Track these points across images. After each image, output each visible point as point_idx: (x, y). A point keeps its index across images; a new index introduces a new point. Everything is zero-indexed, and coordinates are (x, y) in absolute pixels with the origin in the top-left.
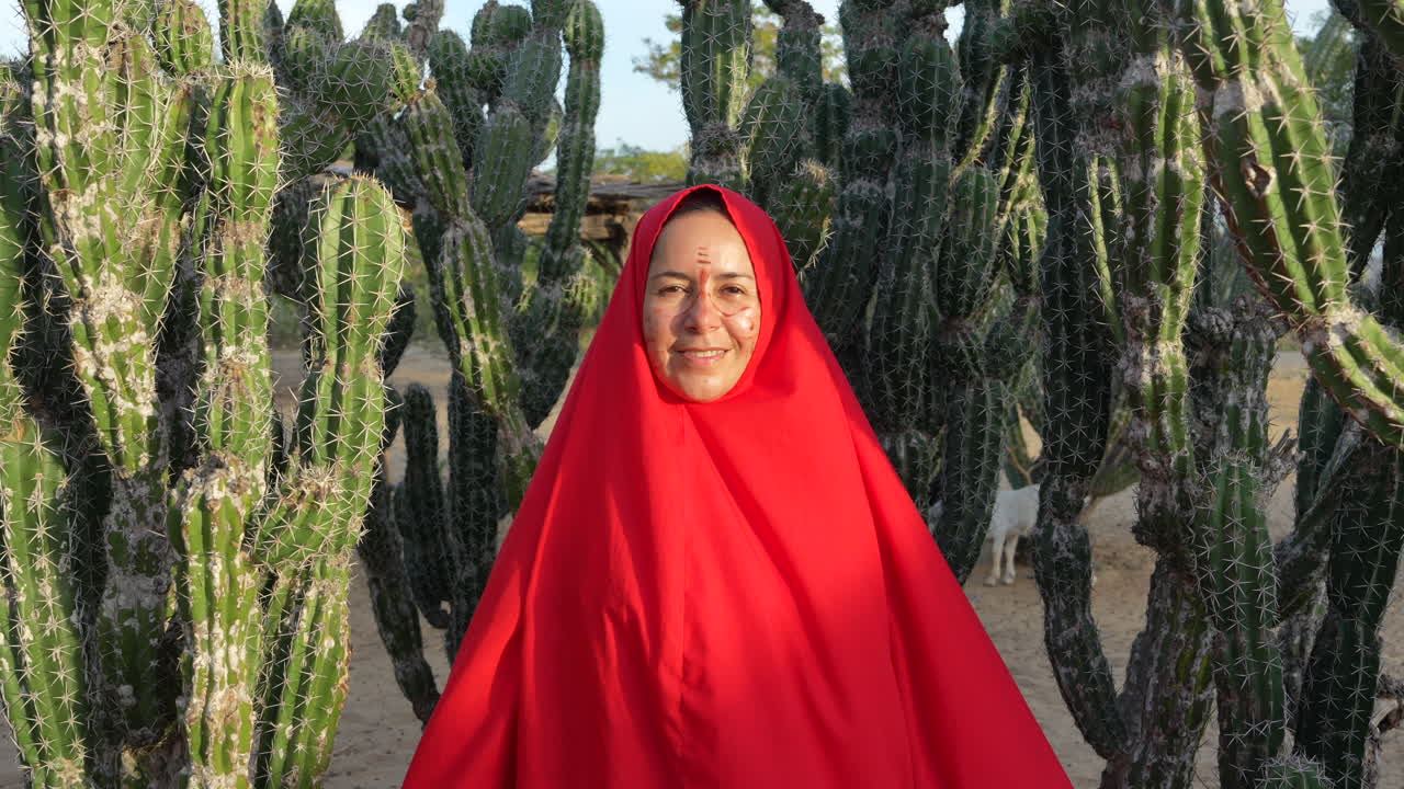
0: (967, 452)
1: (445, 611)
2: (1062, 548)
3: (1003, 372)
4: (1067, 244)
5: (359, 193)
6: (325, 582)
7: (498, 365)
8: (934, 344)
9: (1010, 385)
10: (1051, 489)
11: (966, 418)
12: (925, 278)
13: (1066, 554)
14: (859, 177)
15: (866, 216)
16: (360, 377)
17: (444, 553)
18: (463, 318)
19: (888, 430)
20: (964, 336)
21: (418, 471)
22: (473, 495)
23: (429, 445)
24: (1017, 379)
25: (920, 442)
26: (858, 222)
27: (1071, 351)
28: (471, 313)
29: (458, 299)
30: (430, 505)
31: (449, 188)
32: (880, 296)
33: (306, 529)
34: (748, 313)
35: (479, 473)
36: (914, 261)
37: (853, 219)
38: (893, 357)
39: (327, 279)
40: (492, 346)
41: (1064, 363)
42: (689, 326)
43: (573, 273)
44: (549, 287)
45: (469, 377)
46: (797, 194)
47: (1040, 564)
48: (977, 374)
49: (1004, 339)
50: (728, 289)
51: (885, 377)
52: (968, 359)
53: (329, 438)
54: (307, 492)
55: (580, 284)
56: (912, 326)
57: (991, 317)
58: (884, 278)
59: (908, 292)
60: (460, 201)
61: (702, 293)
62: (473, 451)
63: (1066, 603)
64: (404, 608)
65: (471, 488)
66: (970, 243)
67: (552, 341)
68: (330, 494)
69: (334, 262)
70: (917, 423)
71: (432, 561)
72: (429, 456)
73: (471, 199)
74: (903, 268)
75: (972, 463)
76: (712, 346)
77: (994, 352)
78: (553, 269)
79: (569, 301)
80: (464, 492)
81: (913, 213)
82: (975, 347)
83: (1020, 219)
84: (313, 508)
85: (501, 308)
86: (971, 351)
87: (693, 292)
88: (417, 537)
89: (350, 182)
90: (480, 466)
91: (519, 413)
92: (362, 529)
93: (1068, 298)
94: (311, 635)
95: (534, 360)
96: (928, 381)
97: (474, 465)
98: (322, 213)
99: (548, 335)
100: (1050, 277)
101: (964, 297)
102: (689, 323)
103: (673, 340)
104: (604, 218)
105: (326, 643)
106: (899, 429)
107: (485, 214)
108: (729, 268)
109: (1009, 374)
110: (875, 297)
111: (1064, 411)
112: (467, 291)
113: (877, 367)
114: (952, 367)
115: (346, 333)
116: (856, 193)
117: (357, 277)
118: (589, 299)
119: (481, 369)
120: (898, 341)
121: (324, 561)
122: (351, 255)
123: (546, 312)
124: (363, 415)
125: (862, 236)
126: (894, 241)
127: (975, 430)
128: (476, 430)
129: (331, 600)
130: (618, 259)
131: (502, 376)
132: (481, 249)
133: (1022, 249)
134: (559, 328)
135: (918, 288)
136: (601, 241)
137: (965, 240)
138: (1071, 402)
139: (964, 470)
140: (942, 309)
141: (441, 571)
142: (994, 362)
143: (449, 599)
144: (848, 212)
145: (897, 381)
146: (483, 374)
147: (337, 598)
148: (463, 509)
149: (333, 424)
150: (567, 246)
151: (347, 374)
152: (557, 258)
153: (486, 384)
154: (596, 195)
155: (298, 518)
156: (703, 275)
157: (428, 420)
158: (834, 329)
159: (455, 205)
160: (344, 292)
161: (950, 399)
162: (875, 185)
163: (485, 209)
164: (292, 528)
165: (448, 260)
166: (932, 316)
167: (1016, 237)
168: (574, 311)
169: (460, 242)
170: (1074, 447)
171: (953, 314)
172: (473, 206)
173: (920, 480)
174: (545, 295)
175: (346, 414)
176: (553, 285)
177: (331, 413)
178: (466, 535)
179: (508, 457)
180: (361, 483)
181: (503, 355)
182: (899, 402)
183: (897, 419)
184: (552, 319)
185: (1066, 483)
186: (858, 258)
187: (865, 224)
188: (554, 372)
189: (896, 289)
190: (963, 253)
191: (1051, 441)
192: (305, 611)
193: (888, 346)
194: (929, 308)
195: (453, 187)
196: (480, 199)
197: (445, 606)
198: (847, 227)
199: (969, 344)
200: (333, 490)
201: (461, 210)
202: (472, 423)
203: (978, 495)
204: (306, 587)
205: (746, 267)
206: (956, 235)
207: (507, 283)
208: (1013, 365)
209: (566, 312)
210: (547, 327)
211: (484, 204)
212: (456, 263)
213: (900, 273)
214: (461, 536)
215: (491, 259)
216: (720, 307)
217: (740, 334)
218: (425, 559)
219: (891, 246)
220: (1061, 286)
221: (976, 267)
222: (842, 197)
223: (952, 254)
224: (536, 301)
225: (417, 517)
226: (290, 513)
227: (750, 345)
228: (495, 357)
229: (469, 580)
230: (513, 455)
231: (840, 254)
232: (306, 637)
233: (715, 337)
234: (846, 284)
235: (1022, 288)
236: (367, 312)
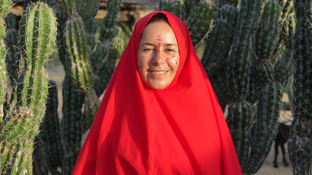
0: (266, 110)
1: (59, 172)
2: (300, 147)
3: (281, 80)
4: (303, 31)
5: (41, 9)
6: (25, 149)
7: (86, 73)
8: (253, 68)
9: (284, 84)
10: (296, 124)
11: (266, 97)
12: (251, 43)
13: (301, 149)
14: (226, 3)
15: (228, 18)
16: (40, 75)
17: (59, 148)
18: (73, 54)
19: (235, 101)
20: (265, 65)
21: (50, 115)
22: (72, 124)
23: (55, 104)
24: (286, 82)
25: (247, 106)
26: (225, 21)
27: (304, 72)
28: (76, 52)
29: (71, 47)
30: (55, 128)
31: (69, 5)
32: (233, 49)
33: (21, 128)
34: (175, 58)
35: (75, 115)
36: (247, 36)
37: (223, 19)
38: (237, 73)
39: (29, 40)
40: (84, 65)
41: (301, 76)
42: (154, 63)
43: (114, 37)
44: (104, 42)
45: (75, 77)
46: (201, 10)
47: (291, 152)
48: (270, 80)
49: (281, 67)
50: (168, 50)
51: (234, 80)
52: (267, 74)
53: (28, 97)
54: (22, 115)
55: (117, 41)
56: (245, 61)
57: (279, 58)
58: (234, 42)
59: (244, 48)
60: (72, 9)
61: (159, 51)
62: (73, 106)
63: (301, 168)
64: (43, 169)
65: (72, 121)
66: (268, 30)
67: (105, 64)
68: (30, 116)
69: (31, 34)
70: (246, 99)
71: (55, 151)
72: (55, 109)
73: (76, 8)
74: (242, 38)
75: (268, 115)
76: (163, 69)
77: (278, 72)
78: (106, 35)
79: (112, 48)
80: (69, 123)
81: (246, 18)
82: (270, 70)
83: (289, 20)
84: (24, 121)
85: (87, 51)
86: (268, 71)
87: (156, 50)
88: (49, 141)
89: (38, 5)
90: (75, 113)
91: (93, 91)
92: (38, 130)
93: (303, 52)
94: (19, 168)
95: (98, 71)
96: (251, 82)
97: (73, 112)
98: (28, 16)
99: (104, 61)
100: (297, 43)
101: (266, 50)
102: (154, 62)
103: (148, 67)
104: (126, 12)
105: (24, 171)
106: (240, 101)
107: (82, 14)
108: (169, 42)
109: (283, 80)
110: (231, 50)
111: (301, 95)
112: (75, 44)
113: (231, 77)
114: (260, 77)
115: (35, 59)
116: (225, 9)
117: (40, 39)
118: (120, 48)
119: (79, 74)
120: (239, 67)
121: (24, 142)
122: (38, 32)
123: (103, 52)
124: (40, 89)
125: (227, 26)
126: (239, 28)
127: (269, 101)
128: (74, 98)
129: (26, 156)
130: (131, 29)
131: (87, 77)
132: (80, 28)
133: (290, 32)
134: (108, 59)
135: (248, 46)
136: (124, 22)
137: (267, 28)
138: (303, 91)
139: (264, 117)
140: (257, 55)
141: (58, 155)
142: (277, 76)
143: (61, 166)
144: (221, 17)
145: (239, 82)
146: (80, 76)
147: (28, 155)
148: (68, 130)
149: (30, 92)
150: (112, 25)
151: (35, 74)
152: (107, 31)
153: (81, 80)
154: (123, 3)
155: (18, 125)
156: (159, 45)
157: (55, 94)
158: (215, 62)
159: (71, 11)
160: (35, 44)
161: (259, 89)
162: (232, 7)
163: (82, 13)
164: (16, 128)
165: (67, 32)
166: (254, 58)
167: (288, 27)
168: (115, 52)
169: (72, 25)
170: (304, 108)
171: (261, 57)
172: (77, 11)
173: (247, 120)
174: (102, 45)
175: (35, 88)
176: (106, 42)
177: (29, 88)
178: (69, 140)
179: (89, 108)
180: (39, 113)
181: (88, 69)
182: (239, 90)
183: (238, 97)
184: (105, 55)
185: (301, 122)
186: (225, 35)
187: (228, 21)
188: (106, 76)
189: (239, 47)
190: (266, 33)
191: (296, 106)
192: (17, 159)
193: (235, 69)
194: (253, 55)
195: (70, 4)
196: (80, 9)
197: (59, 169)
198: (221, 22)
199: (267, 68)
200: (31, 115)
201: (73, 13)
202: (73, 95)
203: (270, 127)
204: (18, 150)
205: (175, 42)
206: (263, 26)
207: (90, 41)
208: (285, 77)
209: (111, 52)
210: (103, 58)
211: (81, 10)
212: (70, 33)
213: (241, 41)
214: (67, 140)
215: (84, 31)
216: (165, 56)
217: (172, 66)
218: (52, 150)
219: (238, 30)
220: (301, 47)
221: (271, 39)
222: (220, 11)
223: (262, 34)
224: (99, 48)
225: (49, 132)
226: (16, 122)
227: (176, 69)
228: (85, 69)
229: (70, 158)
230: (91, 107)
231: (218, 33)
232: (17, 169)
233: (163, 66)
234: (220, 45)
235: (289, 47)
236: (43, 52)
